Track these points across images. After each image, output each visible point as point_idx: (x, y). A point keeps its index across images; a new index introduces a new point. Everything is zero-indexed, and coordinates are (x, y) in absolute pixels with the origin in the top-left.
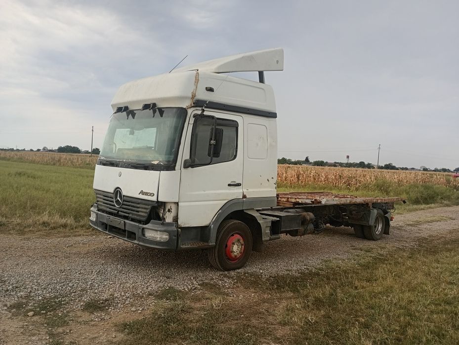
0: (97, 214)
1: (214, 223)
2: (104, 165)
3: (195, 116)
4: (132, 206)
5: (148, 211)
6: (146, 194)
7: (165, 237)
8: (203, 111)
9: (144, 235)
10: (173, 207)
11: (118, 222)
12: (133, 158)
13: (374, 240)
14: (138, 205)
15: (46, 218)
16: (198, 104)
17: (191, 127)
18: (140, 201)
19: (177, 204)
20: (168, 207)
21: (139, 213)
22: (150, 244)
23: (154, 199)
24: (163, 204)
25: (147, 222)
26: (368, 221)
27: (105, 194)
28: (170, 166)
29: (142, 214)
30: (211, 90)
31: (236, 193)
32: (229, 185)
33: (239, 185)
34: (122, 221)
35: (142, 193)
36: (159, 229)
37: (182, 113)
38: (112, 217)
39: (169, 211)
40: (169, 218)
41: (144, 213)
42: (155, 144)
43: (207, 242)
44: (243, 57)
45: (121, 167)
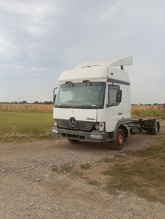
0: (58, 130)
1: (115, 130)
2: (61, 108)
3: (109, 85)
4: (81, 125)
5: (91, 126)
6: (91, 119)
7: (101, 137)
8: (113, 83)
9: (90, 137)
10: (103, 124)
12: (80, 105)
13: (155, 135)
14: (86, 124)
16: (109, 80)
17: (108, 89)
18: (86, 122)
19: (105, 123)
20: (101, 124)
21: (86, 128)
22: (94, 140)
23: (95, 121)
24: (98, 123)
25: (91, 131)
26: (154, 127)
27: (63, 121)
28: (101, 107)
29: (88, 128)
30: (112, 74)
31: (120, 117)
32: (119, 114)
33: (121, 114)
34: (77, 132)
35: (88, 119)
36: (98, 134)
37: (103, 84)
38: (69, 131)
39: (101, 126)
40: (101, 129)
41: (89, 128)
43: (113, 138)
45: (73, 108)
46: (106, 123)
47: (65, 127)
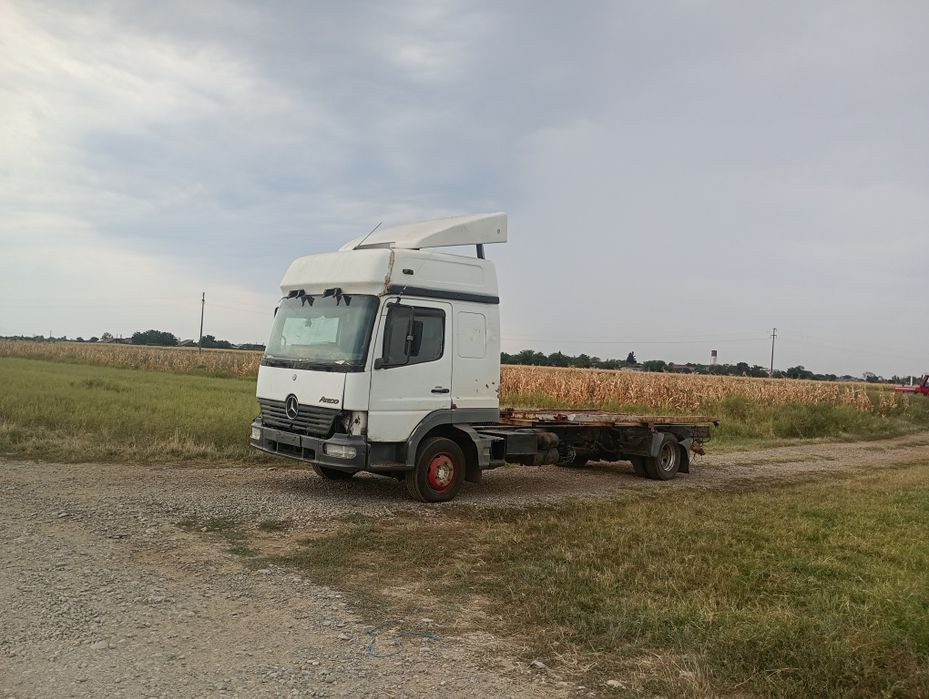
0: (262, 430)
1: (413, 438)
2: (272, 365)
3: (390, 305)
4: (310, 417)
5: (331, 422)
6: (329, 401)
7: (352, 453)
8: (399, 299)
9: (325, 452)
10: (362, 417)
11: (291, 439)
12: (311, 357)
13: (662, 480)
14: (318, 416)
15: (175, 445)
16: (394, 290)
17: (384, 319)
18: (320, 410)
19: (366, 413)
20: (355, 417)
21: (319, 425)
22: (335, 462)
23: (338, 406)
24: (348, 414)
25: (329, 436)
26: (649, 451)
27: (274, 403)
28: (358, 367)
29: (323, 426)
30: (410, 272)
31: (443, 402)
32: (433, 391)
33: (446, 391)
34: (298, 436)
35: (323, 399)
36: (345, 443)
37: (374, 301)
38: (283, 433)
39: (357, 421)
40: (356, 431)
41: (325, 425)
42: (337, 340)
43: (404, 463)
44: (452, 228)
45: (296, 368)
46: (370, 413)
47: (277, 423)
